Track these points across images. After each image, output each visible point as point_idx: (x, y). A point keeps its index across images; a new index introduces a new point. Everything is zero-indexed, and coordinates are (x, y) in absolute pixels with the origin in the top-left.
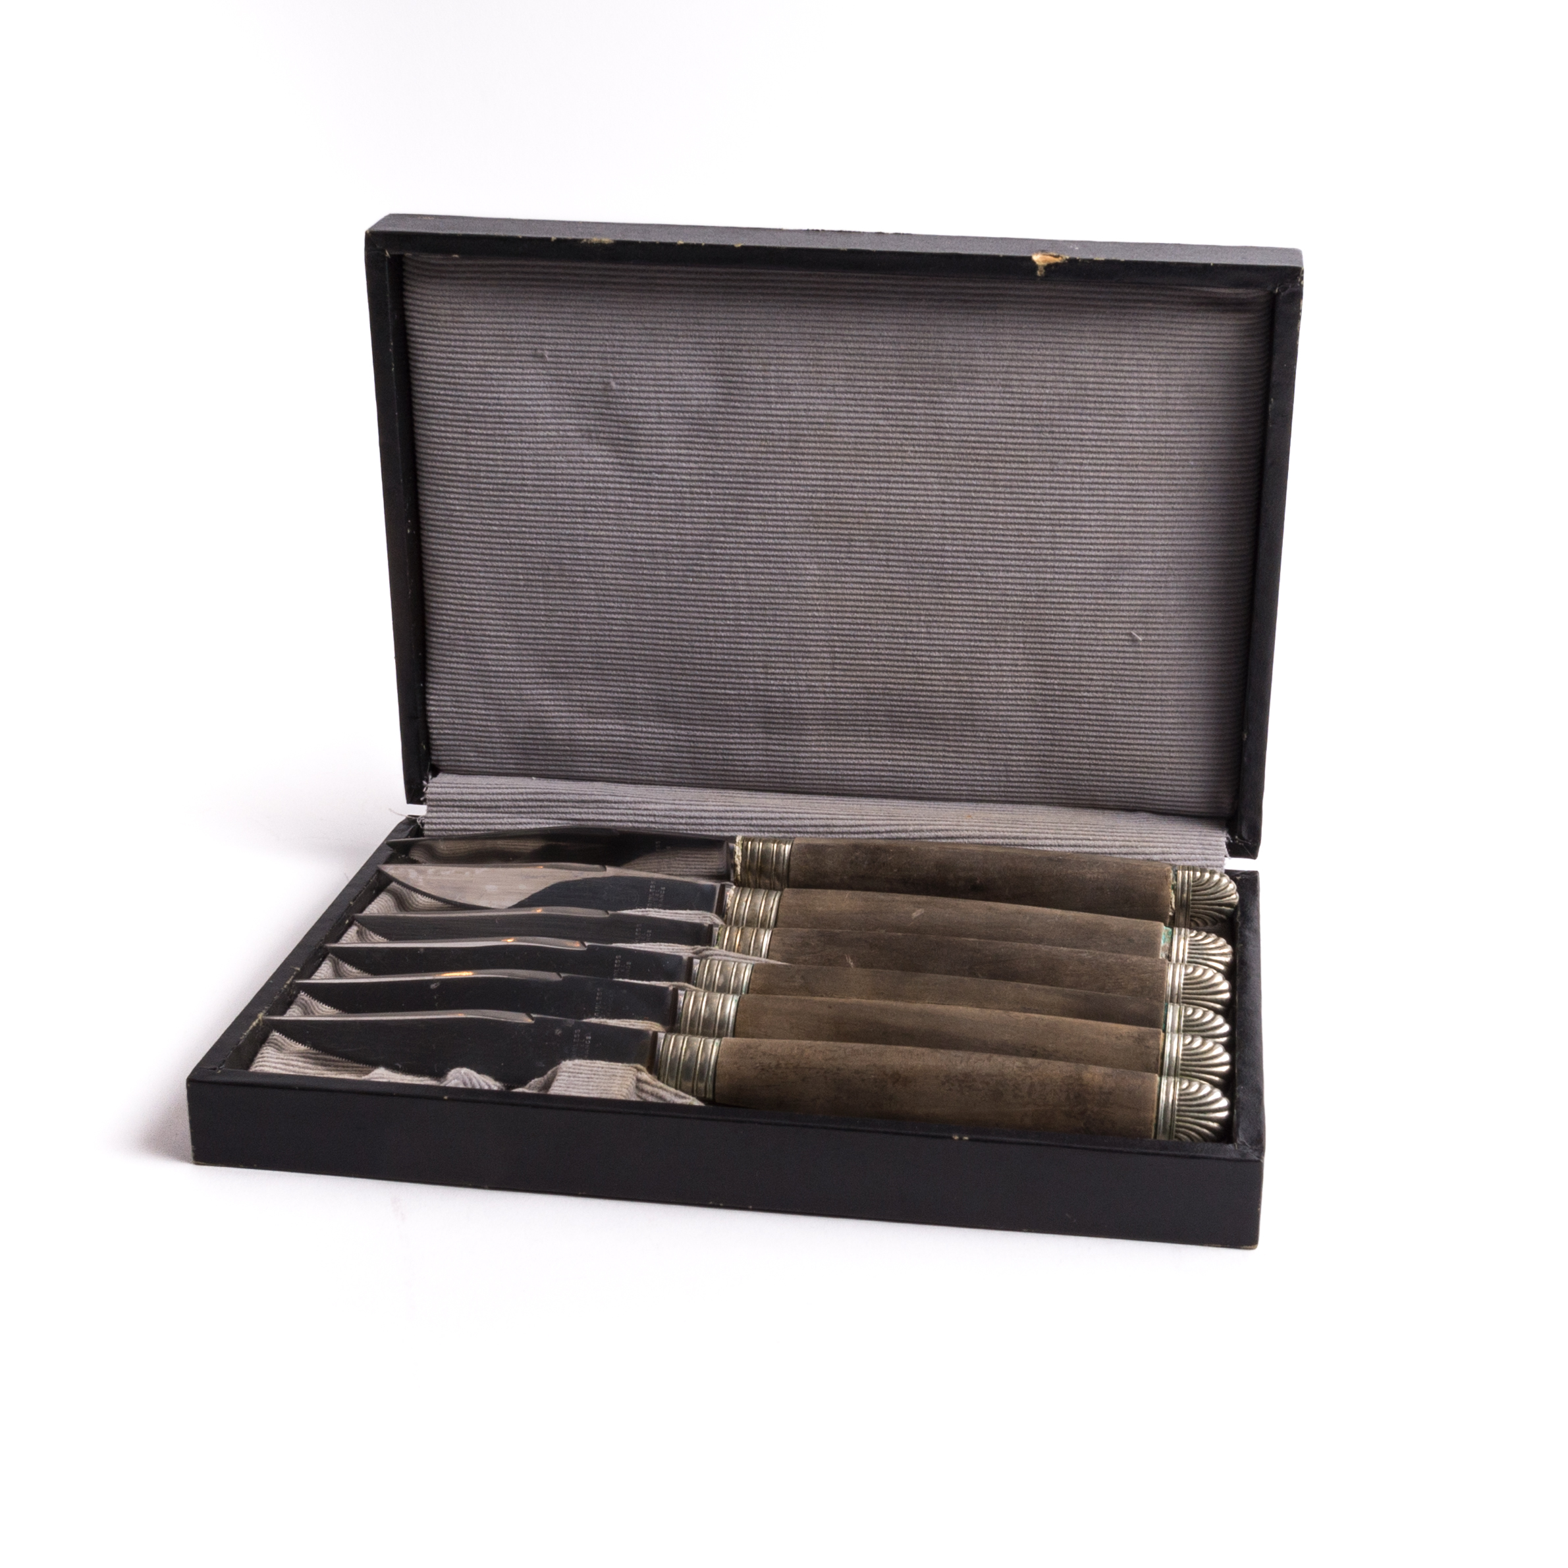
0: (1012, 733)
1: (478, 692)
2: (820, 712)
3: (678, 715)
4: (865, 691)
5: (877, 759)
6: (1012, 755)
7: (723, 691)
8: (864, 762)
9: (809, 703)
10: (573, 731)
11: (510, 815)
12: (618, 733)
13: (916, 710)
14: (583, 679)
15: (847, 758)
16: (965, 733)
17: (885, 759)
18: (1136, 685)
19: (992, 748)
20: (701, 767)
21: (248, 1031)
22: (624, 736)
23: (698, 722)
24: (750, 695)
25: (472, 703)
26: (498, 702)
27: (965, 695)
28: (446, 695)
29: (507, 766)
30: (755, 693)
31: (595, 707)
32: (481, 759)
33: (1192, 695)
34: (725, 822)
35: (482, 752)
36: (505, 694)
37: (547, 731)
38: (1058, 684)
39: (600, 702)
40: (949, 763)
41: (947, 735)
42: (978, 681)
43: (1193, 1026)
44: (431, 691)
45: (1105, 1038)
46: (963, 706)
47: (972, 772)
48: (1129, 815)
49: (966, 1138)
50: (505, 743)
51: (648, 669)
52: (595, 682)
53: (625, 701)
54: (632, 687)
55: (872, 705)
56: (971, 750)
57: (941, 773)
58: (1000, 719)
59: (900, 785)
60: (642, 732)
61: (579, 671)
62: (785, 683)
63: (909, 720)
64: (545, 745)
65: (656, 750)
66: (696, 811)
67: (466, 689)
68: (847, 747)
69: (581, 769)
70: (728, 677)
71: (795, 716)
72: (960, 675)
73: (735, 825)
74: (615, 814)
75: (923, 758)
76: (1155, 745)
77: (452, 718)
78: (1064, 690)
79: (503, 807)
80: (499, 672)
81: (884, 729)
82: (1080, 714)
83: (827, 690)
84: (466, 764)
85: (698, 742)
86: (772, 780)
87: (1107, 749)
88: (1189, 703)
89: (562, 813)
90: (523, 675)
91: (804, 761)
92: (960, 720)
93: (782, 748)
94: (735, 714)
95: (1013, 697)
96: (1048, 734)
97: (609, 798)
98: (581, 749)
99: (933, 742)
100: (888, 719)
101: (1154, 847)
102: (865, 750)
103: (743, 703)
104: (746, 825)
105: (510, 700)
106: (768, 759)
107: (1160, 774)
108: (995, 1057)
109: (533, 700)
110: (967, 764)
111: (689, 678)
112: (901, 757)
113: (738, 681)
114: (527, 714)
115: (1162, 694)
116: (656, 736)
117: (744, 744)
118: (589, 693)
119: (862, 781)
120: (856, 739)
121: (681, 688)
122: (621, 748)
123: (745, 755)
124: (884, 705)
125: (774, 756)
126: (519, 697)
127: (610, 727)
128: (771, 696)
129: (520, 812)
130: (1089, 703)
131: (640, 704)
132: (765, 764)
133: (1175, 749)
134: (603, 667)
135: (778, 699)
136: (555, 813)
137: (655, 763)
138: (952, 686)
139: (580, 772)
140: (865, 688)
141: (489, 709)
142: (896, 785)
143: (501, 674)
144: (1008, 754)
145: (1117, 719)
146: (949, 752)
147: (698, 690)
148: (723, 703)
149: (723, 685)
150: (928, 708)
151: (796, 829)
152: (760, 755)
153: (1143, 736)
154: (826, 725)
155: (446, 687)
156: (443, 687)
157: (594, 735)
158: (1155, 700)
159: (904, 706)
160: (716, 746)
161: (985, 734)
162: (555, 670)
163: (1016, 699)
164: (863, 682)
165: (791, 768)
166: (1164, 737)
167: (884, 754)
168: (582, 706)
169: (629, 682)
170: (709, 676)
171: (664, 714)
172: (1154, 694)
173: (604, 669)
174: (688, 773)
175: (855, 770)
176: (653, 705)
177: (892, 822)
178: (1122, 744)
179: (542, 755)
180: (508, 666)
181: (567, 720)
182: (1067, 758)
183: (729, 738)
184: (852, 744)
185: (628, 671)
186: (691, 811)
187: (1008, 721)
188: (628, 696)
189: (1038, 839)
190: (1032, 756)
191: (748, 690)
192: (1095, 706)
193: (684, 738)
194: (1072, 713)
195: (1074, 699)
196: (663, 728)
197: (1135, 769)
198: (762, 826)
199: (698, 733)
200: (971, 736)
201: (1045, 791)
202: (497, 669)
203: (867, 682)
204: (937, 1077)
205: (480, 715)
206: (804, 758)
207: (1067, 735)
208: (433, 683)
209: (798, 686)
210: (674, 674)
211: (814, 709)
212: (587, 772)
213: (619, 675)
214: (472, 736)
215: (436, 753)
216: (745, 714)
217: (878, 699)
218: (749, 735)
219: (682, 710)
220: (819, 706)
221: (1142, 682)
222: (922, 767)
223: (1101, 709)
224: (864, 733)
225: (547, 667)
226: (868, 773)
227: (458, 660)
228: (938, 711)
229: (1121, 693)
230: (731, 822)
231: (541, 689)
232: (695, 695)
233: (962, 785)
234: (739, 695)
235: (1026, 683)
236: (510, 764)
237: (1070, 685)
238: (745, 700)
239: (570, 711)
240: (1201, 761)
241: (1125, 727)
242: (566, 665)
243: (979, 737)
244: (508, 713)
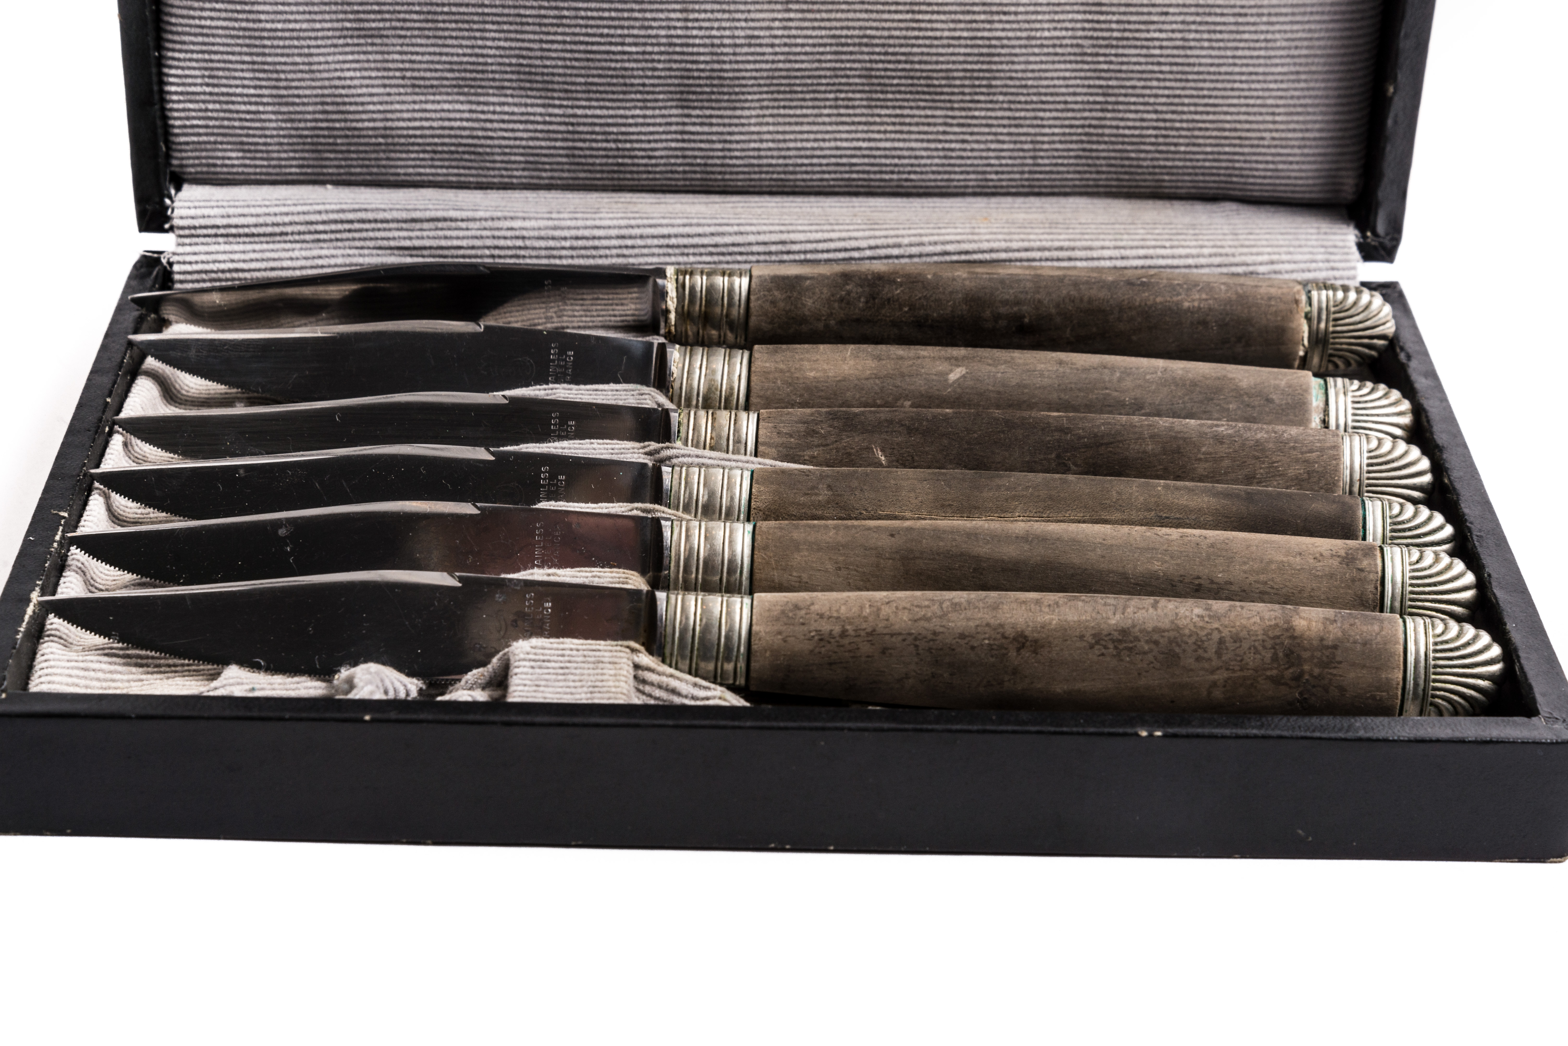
0: (1046, 94)
1: (243, 62)
2: (765, 74)
3: (550, 86)
4: (833, 41)
5: (847, 140)
6: (1043, 126)
7: (619, 48)
8: (827, 144)
9: (748, 62)
10: (389, 116)
11: (304, 245)
12: (458, 115)
13: (908, 66)
14: (405, 37)
15: (802, 140)
16: (976, 98)
17: (858, 140)
18: (1232, 19)
19: (1015, 118)
20: (583, 160)
21: (24, 625)
22: (467, 120)
23: (580, 95)
24: (661, 53)
25: (235, 78)
26: (275, 76)
27: (980, 42)
28: (194, 68)
29: (288, 170)
30: (667, 49)
31: (423, 78)
32: (248, 162)
33: (1310, 31)
34: (629, 242)
35: (249, 151)
36: (285, 64)
37: (351, 117)
38: (1118, 22)
39: (430, 70)
40: (951, 141)
41: (950, 101)
42: (1000, 21)
43: (1404, 530)
44: (170, 62)
45: (1298, 559)
46: (976, 59)
47: (984, 154)
48: (1210, 207)
49: (1159, 733)
50: (284, 136)
51: (505, 19)
52: (423, 41)
53: (469, 67)
54: (480, 47)
55: (842, 61)
56: (984, 122)
57: (939, 157)
58: (1030, 75)
59: (878, 176)
60: (494, 112)
61: (398, 24)
62: (714, 33)
63: (895, 81)
64: (347, 137)
65: (516, 139)
66: (586, 228)
67: (226, 57)
68: (802, 124)
69: (401, 171)
70: (628, 28)
71: (728, 82)
72: (974, 13)
73: (644, 247)
74: (464, 238)
75: (913, 137)
76: (1253, 106)
77: (204, 102)
78: (1125, 30)
79: (292, 233)
80: (276, 30)
81: (858, 96)
82: (1147, 63)
83: (777, 41)
84: (225, 170)
85: (579, 124)
86: (689, 176)
87: (1183, 113)
88: (1305, 43)
89: (383, 239)
90: (313, 34)
91: (739, 146)
92: (971, 78)
93: (706, 129)
94: (637, 81)
95: (1050, 42)
96: (1097, 94)
97: (452, 214)
98: (403, 140)
99: (929, 112)
100: (864, 81)
101: (1258, 254)
102: (829, 128)
103: (650, 65)
104: (660, 247)
105: (294, 72)
106: (685, 145)
107: (1258, 146)
108: (1163, 601)
109: (329, 71)
110: (978, 142)
111: (567, 30)
112: (882, 136)
113: (642, 32)
114: (319, 92)
115: (1267, 32)
116: (515, 118)
117: (649, 125)
118: (414, 57)
119: (824, 172)
120: (816, 111)
121: (555, 46)
122: (462, 137)
123: (649, 141)
124: (859, 61)
125: (694, 141)
126: (307, 68)
127: (446, 106)
128: (692, 54)
129: (319, 241)
130: (1161, 47)
131: (492, 72)
132: (679, 153)
133: (1281, 110)
134: (436, 17)
135: (702, 58)
136: (371, 239)
137: (513, 158)
138: (962, 30)
139: (398, 174)
140: (834, 37)
141: (261, 87)
142: (872, 176)
143: (280, 34)
144: (1038, 126)
145: (1202, 69)
146: (951, 125)
147: (582, 47)
148: (619, 65)
149: (618, 40)
150: (926, 62)
151: (736, 249)
152: (672, 141)
153: (1236, 93)
154: (772, 92)
155: (195, 56)
156: (189, 56)
157: (421, 119)
158: (1257, 41)
159: (889, 62)
160: (607, 129)
161: (1007, 98)
162: (362, 25)
163: (1054, 46)
164: (830, 29)
165: (718, 157)
166: (1267, 94)
167: (856, 132)
168: (403, 78)
169: (475, 38)
170: (598, 27)
171: (528, 85)
172: (1256, 32)
173: (437, 21)
174: (562, 171)
175: (813, 157)
176: (512, 72)
177: (877, 233)
178: (1206, 105)
179: (342, 152)
180: (290, 21)
181: (381, 99)
182: (1124, 128)
183: (626, 117)
184: (810, 120)
185: (474, 22)
186: (578, 228)
187: (1040, 78)
188: (473, 59)
189: (1090, 249)
190: (1071, 126)
191: (659, 45)
192: (1169, 52)
193: (558, 119)
194: (1135, 63)
195: (1139, 43)
196: (526, 105)
197: (1223, 141)
198: (685, 246)
199: (579, 112)
200: (986, 102)
201: (1087, 176)
202: (274, 26)
203: (836, 28)
204: (1082, 637)
205: (247, 95)
206: (737, 142)
207: (1126, 95)
208: (174, 50)
209: (733, 37)
210: (545, 25)
211: (757, 70)
212: (410, 175)
213: (461, 30)
214: (234, 127)
215: (178, 155)
216: (652, 81)
217: (851, 53)
218: (657, 112)
219: (557, 79)
220: (764, 66)
221: (1240, 15)
222: (912, 149)
223: (1178, 56)
224: (828, 103)
225: (350, 21)
226: (833, 160)
227: (213, 14)
228: (939, 67)
229: (1209, 32)
230: (639, 242)
231: (340, 54)
232: (577, 55)
233: (968, 173)
234: (644, 53)
235: (1071, 21)
236: (291, 166)
237: (1135, 22)
238: (653, 61)
239: (385, 86)
240: (1317, 126)
241: (1212, 81)
242: (379, 16)
243: (997, 102)
244: (291, 92)
